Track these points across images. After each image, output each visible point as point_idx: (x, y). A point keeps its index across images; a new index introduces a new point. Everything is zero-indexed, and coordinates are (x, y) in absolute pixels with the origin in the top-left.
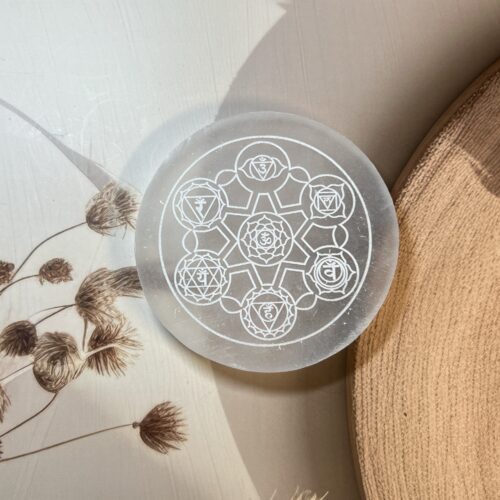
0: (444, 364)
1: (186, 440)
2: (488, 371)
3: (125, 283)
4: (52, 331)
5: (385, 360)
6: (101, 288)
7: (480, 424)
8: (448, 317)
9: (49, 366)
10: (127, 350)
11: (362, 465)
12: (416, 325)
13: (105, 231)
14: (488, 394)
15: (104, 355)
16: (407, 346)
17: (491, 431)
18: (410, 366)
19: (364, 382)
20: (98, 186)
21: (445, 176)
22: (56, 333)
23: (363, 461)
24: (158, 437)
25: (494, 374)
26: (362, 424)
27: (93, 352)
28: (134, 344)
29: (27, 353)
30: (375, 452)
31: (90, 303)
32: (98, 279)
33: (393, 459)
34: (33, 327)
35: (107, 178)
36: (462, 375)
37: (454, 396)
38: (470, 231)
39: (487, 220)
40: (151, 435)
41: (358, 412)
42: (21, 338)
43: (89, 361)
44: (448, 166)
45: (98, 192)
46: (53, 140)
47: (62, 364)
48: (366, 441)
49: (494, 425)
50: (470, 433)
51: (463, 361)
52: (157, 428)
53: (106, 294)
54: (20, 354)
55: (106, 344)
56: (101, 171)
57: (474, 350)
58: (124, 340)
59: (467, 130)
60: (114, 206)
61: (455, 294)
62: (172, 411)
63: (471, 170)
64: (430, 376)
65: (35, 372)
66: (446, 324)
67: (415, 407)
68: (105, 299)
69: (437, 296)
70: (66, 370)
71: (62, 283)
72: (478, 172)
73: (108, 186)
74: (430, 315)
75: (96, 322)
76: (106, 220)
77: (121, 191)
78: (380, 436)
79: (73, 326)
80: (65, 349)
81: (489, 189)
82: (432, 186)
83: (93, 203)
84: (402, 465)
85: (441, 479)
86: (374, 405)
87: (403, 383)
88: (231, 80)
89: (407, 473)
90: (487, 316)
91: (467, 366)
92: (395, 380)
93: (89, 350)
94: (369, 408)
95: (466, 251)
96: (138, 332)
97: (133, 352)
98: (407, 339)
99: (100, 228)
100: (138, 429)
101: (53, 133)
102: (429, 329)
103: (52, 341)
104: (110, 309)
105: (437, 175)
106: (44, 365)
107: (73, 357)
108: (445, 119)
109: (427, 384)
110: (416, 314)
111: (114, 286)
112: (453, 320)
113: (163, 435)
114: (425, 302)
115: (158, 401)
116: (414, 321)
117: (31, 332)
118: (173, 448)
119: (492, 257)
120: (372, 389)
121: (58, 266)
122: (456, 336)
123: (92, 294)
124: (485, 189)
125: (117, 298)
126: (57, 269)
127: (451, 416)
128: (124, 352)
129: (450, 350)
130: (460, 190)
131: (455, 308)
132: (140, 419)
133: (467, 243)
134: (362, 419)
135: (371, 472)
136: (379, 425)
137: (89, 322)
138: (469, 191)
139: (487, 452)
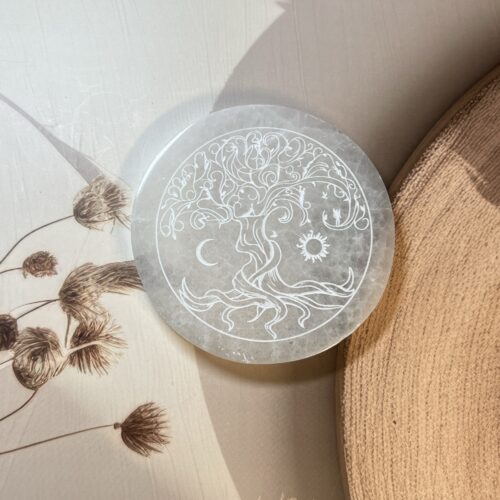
0: (436, 372)
1: (168, 442)
2: (479, 381)
3: (112, 279)
4: (34, 326)
5: (376, 365)
6: (86, 284)
7: (470, 434)
8: (441, 324)
9: (29, 362)
10: (111, 348)
11: (349, 473)
12: (408, 332)
13: (93, 225)
14: (479, 404)
15: (87, 353)
17: (481, 442)
18: (401, 373)
19: (354, 388)
20: (87, 179)
21: (440, 181)
22: (38, 328)
23: (350, 470)
24: (140, 439)
25: (485, 383)
26: (350, 431)
27: (76, 349)
28: (119, 342)
29: (7, 348)
30: (363, 461)
31: (73, 299)
32: (84, 275)
33: (381, 468)
34: (15, 321)
35: (96, 171)
36: (453, 384)
37: (445, 404)
38: (465, 237)
39: (481, 227)
40: (133, 437)
41: (347, 419)
42: (1, 332)
43: (71, 359)
44: (443, 172)
45: (86, 184)
46: (43, 130)
47: (43, 360)
48: (354, 448)
49: (485, 436)
50: (460, 443)
51: (454, 370)
52: (139, 430)
53: (91, 289)
55: (89, 341)
56: (90, 165)
57: (466, 359)
58: (108, 338)
59: (463, 136)
60: (103, 200)
61: (448, 300)
62: (155, 412)
63: (466, 176)
64: (421, 384)
65: (14, 368)
66: (438, 330)
67: (405, 414)
68: (90, 294)
69: (430, 302)
70: (47, 368)
71: (46, 277)
72: (474, 179)
73: (98, 180)
74: (422, 322)
75: (80, 319)
76: (94, 214)
77: (110, 184)
78: (368, 444)
79: (57, 322)
80: (47, 344)
81: (484, 196)
82: (428, 191)
83: (81, 197)
84: (390, 474)
85: (430, 490)
86: (363, 412)
87: (393, 390)
88: (227, 77)
89: (395, 482)
90: (479, 324)
91: (459, 375)
92: (385, 387)
93: (72, 347)
94: (358, 415)
95: (460, 257)
96: (120, 330)
97: (117, 350)
98: (399, 345)
99: (88, 222)
100: (119, 431)
101: (43, 123)
102: (421, 335)
103: (34, 336)
105: (432, 181)
106: (24, 360)
107: (55, 353)
108: (441, 124)
109: (418, 391)
110: (408, 320)
111: (100, 282)
112: (446, 327)
113: (145, 437)
114: (418, 308)
115: (141, 401)
116: (407, 327)
117: (12, 326)
118: (155, 450)
119: (486, 265)
120: (361, 395)
121: (43, 259)
122: (448, 344)
123: (76, 290)
124: (480, 196)
125: (103, 295)
126: (41, 262)
127: (442, 426)
128: (107, 350)
129: (442, 357)
130: (455, 196)
131: (448, 315)
132: (121, 420)
133: (462, 249)
134: (351, 425)
135: (358, 481)
136: (368, 432)
137: (73, 319)
138: (465, 196)
139: (477, 463)
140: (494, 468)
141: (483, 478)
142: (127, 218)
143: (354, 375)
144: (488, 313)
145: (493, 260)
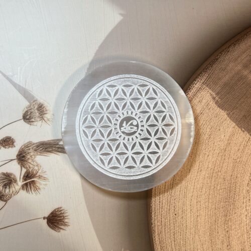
0: (195, 191)
1: (69, 226)
2: (216, 194)
3: (41, 149)
4: (5, 172)
6: (29, 151)
7: (211, 219)
8: (197, 168)
9: (3, 189)
11: (154, 238)
13: (32, 123)
14: (215, 205)
15: (30, 184)
16: (177, 181)
17: (216, 223)
18: (179, 191)
19: (156, 199)
20: (29, 101)
21: (198, 100)
22: (7, 173)
23: (155, 237)
24: (55, 224)
25: (218, 196)
26: (155, 219)
27: (25, 182)
28: (45, 179)
30: (161, 233)
31: (23, 159)
32: (28, 147)
33: (169, 236)
35: (33, 97)
36: (203, 196)
37: (199, 206)
38: (209, 126)
39: (217, 121)
40: (52, 223)
41: (153, 213)
43: (23, 187)
44: (199, 95)
45: (29, 104)
46: (7, 78)
47: (10, 188)
48: (156, 228)
49: (218, 220)
50: (207, 224)
51: (204, 189)
52: (55, 220)
53: (32, 154)
55: (31, 178)
56: (30, 94)
57: (209, 184)
58: (40, 177)
59: (209, 77)
60: (36, 111)
62: (62, 212)
63: (210, 97)
64: (188, 196)
66: (196, 171)
67: (180, 211)
68: (31, 156)
69: (193, 157)
70: (11, 191)
71: (10, 148)
72: (214, 98)
73: (34, 101)
75: (26, 168)
76: (32, 118)
77: (40, 104)
78: (163, 225)
79: (16, 170)
80: (11, 180)
81: (219, 106)
83: (26, 110)
84: (173, 239)
85: (192, 246)
86: (161, 210)
87: (175, 199)
88: (95, 51)
89: (176, 243)
90: (216, 168)
91: (206, 192)
92: (171, 198)
93: (23, 182)
94: (158, 211)
95: (207, 136)
96: (46, 173)
97: (44, 183)
98: (178, 178)
99: (30, 122)
100: (46, 220)
101: (7, 75)
102: (188, 173)
103: (5, 177)
104: (33, 162)
105: (194, 99)
107: (15, 184)
108: (199, 72)
109: (186, 200)
111: (36, 150)
112: (200, 170)
113: (58, 223)
115: (56, 207)
118: (63, 229)
119: (219, 140)
120: (160, 202)
122: (201, 177)
123: (24, 154)
124: (217, 107)
125: (37, 156)
126: (8, 141)
127: (198, 216)
128: (40, 183)
129: (198, 184)
130: (205, 107)
131: (201, 164)
132: (46, 215)
133: (208, 132)
134: (155, 216)
135: (158, 242)
136: (163, 220)
137: (23, 168)
138: (209, 107)
139: (214, 233)
140: (222, 236)
141: (217, 240)
142: (48, 120)
143: (156, 193)
144: (220, 162)
145: (223, 137)
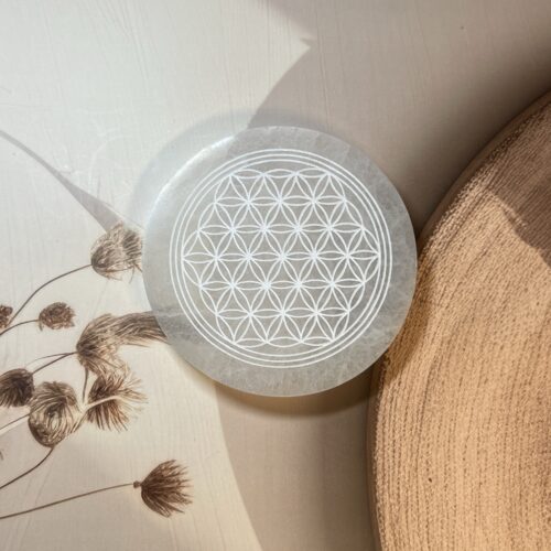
0: (474, 426)
1: (190, 502)
2: (520, 435)
3: (131, 330)
4: (51, 381)
5: (409, 419)
6: (105, 336)
7: (511, 493)
8: (478, 375)
9: (45, 418)
10: (130, 403)
12: (443, 383)
13: (111, 274)
14: (520, 460)
15: (105, 409)
17: (523, 501)
18: (436, 428)
19: (386, 443)
20: (105, 227)
21: (477, 223)
22: (55, 383)
23: (383, 531)
24: (160, 498)
25: (527, 438)
26: (383, 489)
27: (94, 404)
28: (138, 397)
29: (23, 404)
30: (397, 521)
31: (91, 351)
32: (102, 326)
33: (416, 529)
34: (31, 375)
35: (115, 218)
36: (493, 438)
37: (483, 461)
38: (503, 283)
39: (521, 271)
40: (154, 497)
41: (379, 477)
42: (17, 388)
43: (89, 413)
44: (479, 213)
45: (105, 232)
46: (59, 177)
47: (60, 416)
48: (387, 510)
49: (527, 494)
50: (501, 502)
51: (494, 424)
52: (160, 489)
53: (110, 342)
54: (15, 405)
55: (108, 395)
56: (108, 212)
57: (506, 412)
58: (127, 392)
59: (501, 174)
60: (121, 248)
61: (485, 350)
62: (177, 470)
63: (504, 218)
64: (457, 439)
65: (30, 425)
66: (475, 382)
67: (441, 472)
68: (109, 347)
69: (466, 352)
70: (63, 423)
71: (63, 329)
72: (512, 221)
73: (116, 227)
74: (458, 372)
75: (98, 372)
76: (112, 263)
77: (130, 232)
78: (402, 503)
79: (74, 376)
81: (524, 238)
82: (462, 234)
83: (99, 245)
84: (425, 535)
86: (396, 469)
87: (428, 446)
89: (431, 544)
90: (520, 375)
91: (499, 429)
92: (419, 442)
93: (89, 403)
94: (391, 472)
95: (498, 304)
96: (141, 384)
97: (137, 405)
98: (434, 398)
99: (107, 271)
100: (139, 490)
101: (59, 170)
102: (457, 387)
103: (50, 391)
104: (113, 359)
105: (467, 223)
106: (40, 416)
107: (72, 409)
108: (477, 163)
109: (454, 447)
110: (443, 372)
111: (119, 334)
112: (484, 378)
113: (166, 496)
114: (454, 358)
115: (162, 459)
116: (442, 378)
117: (28, 381)
118: (178, 510)
119: (526, 312)
120: (394, 451)
121: (59, 310)
122: (487, 395)
123: (94, 342)
124: (519, 239)
125: (122, 347)
126: (58, 314)
127: (481, 483)
128: (126, 405)
129: (480, 411)
130: (492, 239)
131: (486, 365)
132: (141, 479)
133: (500, 296)
134: (384, 483)
135: (392, 543)
136: (401, 491)
137: (90, 372)
138: (502, 239)
139: (520, 523)
140: (537, 529)
141: (526, 539)
143: (386, 430)
144: (529, 364)
145: (533, 306)
